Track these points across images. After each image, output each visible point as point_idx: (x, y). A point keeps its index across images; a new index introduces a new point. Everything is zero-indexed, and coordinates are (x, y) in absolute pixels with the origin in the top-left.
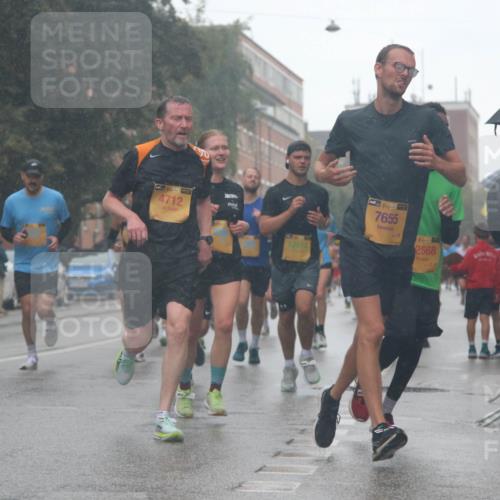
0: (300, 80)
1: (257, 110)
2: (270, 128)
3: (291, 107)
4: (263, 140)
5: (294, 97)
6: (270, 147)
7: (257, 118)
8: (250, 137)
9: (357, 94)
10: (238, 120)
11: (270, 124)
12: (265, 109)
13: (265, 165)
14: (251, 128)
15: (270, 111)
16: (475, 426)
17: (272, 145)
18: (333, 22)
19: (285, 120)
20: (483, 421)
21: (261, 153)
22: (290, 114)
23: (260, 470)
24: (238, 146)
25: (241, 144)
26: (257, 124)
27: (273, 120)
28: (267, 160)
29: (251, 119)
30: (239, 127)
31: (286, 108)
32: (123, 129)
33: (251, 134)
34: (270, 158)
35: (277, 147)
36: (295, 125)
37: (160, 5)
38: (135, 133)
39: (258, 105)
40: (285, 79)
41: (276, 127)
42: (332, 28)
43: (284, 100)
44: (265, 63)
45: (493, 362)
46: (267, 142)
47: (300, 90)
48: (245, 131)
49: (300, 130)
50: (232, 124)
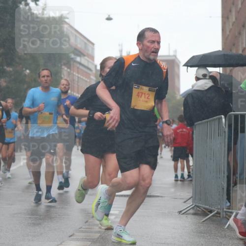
0: (93, 44)
1: (72, 59)
2: (78, 68)
3: (88, 57)
4: (74, 73)
5: (90, 52)
6: (78, 77)
7: (72, 63)
8: (69, 72)
9: (121, 51)
10: (62, 63)
11: (78, 65)
12: (76, 58)
13: (76, 86)
14: (69, 67)
15: (78, 59)
16: (177, 214)
17: (79, 76)
18: (109, 16)
19: (86, 64)
20: (181, 212)
21: (74, 80)
22: (88, 61)
23: (71, 236)
24: (63, 76)
25: (64, 75)
26: (72, 66)
27: (80, 64)
28: (76, 83)
29: (69, 63)
30: (63, 67)
31: (86, 58)
32: (5, 67)
33: (69, 70)
34: (78, 82)
35: (82, 77)
36: (90, 66)
37: (24, 6)
38: (11, 69)
39: (72, 56)
40: (85, 43)
41: (81, 67)
42: (109, 19)
43: (85, 54)
44: (76, 36)
45: (186, 182)
46: (77, 75)
47: (93, 49)
48: (66, 69)
49: (93, 69)
50: (60, 65)
